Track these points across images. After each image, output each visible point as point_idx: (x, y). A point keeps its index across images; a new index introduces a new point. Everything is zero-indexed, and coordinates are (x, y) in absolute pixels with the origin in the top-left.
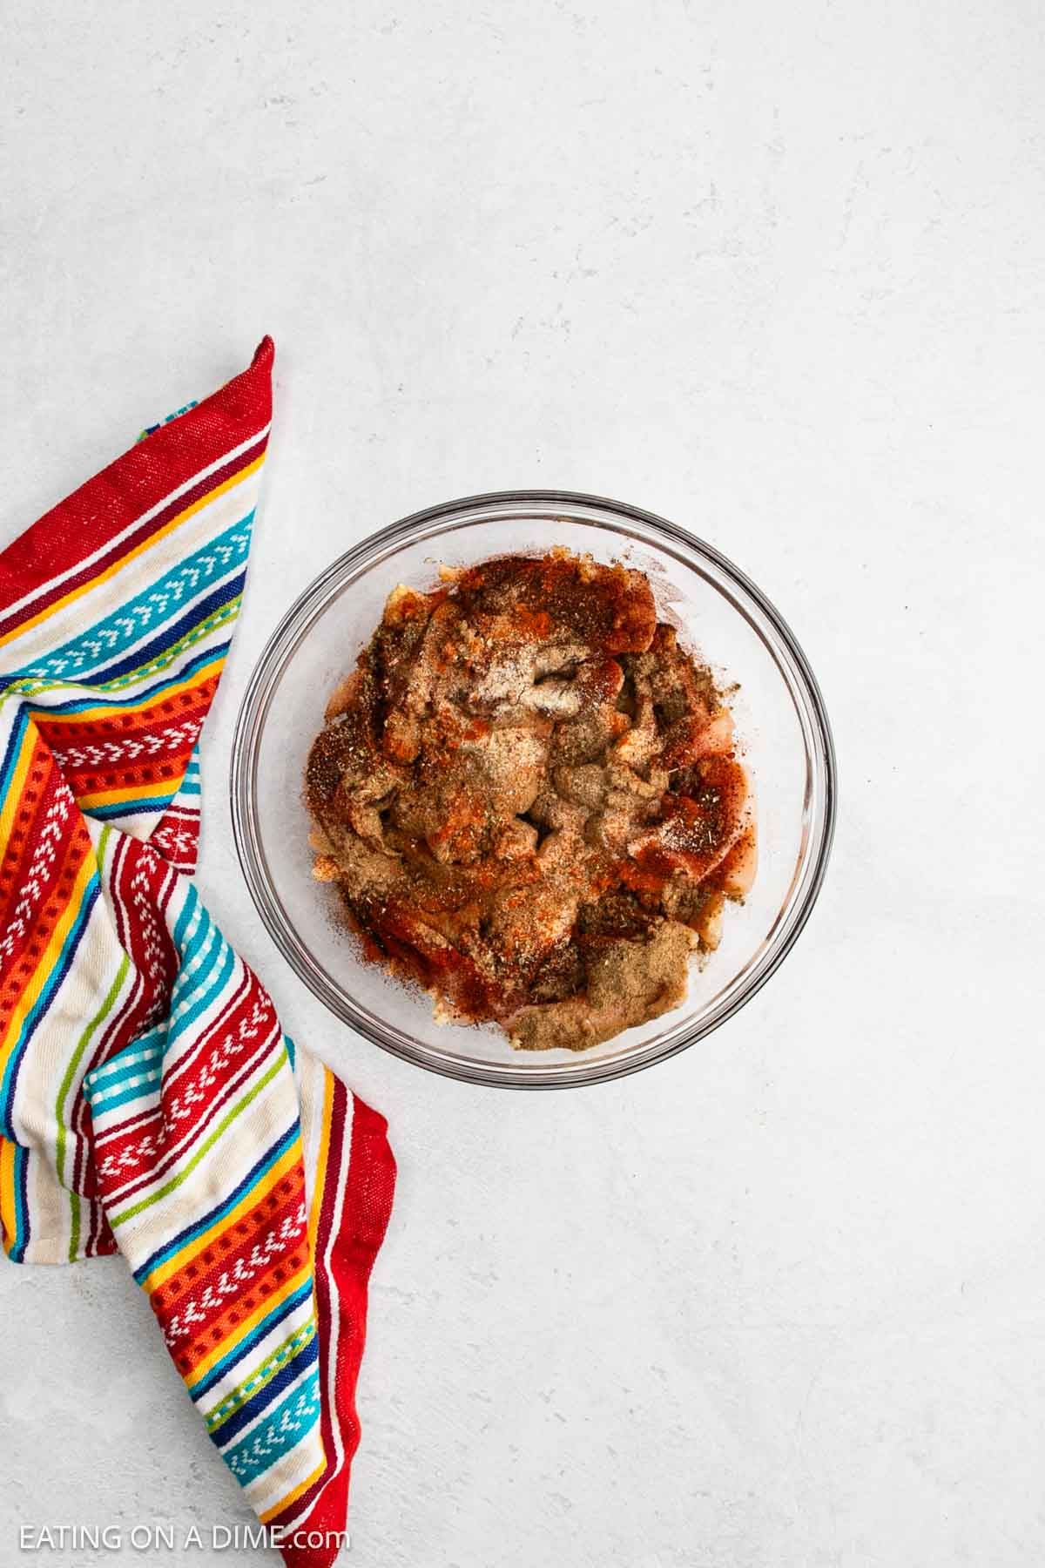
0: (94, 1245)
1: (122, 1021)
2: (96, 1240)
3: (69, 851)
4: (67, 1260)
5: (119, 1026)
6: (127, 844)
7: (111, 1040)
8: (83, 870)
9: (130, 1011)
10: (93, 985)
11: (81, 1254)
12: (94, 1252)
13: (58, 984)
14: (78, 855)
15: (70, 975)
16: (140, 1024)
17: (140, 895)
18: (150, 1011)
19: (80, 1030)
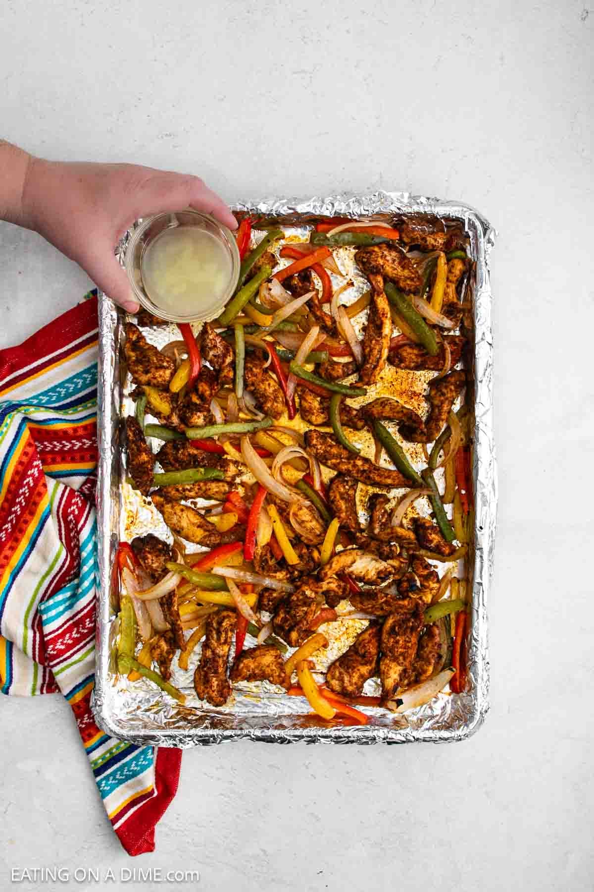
0: (45, 688)
1: (59, 576)
2: (45, 685)
3: (36, 492)
4: (30, 695)
5: (57, 578)
6: (68, 491)
7: (53, 585)
8: (42, 502)
9: (63, 571)
10: (45, 559)
11: (38, 692)
12: (45, 691)
13: (27, 556)
14: (40, 495)
15: (34, 552)
16: (67, 578)
17: (72, 516)
18: (72, 572)
19: (38, 579)
